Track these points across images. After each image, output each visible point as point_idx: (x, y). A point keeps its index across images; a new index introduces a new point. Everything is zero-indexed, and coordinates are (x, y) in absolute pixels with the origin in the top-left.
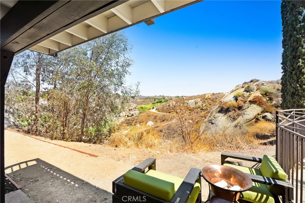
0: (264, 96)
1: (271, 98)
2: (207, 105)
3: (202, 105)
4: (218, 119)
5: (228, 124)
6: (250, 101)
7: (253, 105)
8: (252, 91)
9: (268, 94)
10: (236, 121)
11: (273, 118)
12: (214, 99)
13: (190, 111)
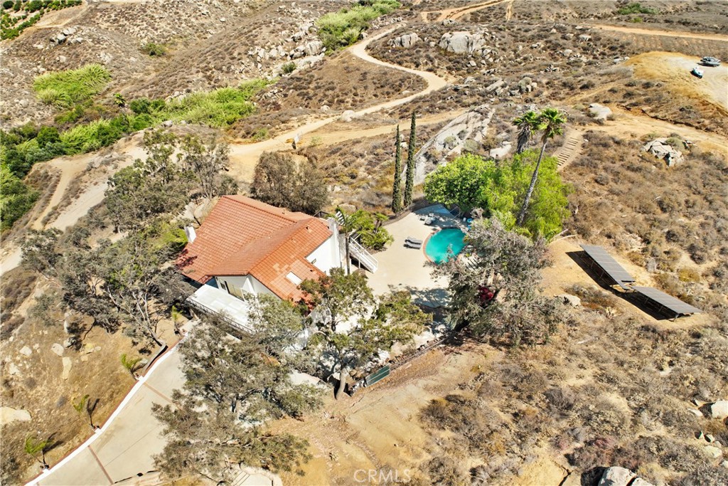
3: (483, 49)
13: (450, 64)
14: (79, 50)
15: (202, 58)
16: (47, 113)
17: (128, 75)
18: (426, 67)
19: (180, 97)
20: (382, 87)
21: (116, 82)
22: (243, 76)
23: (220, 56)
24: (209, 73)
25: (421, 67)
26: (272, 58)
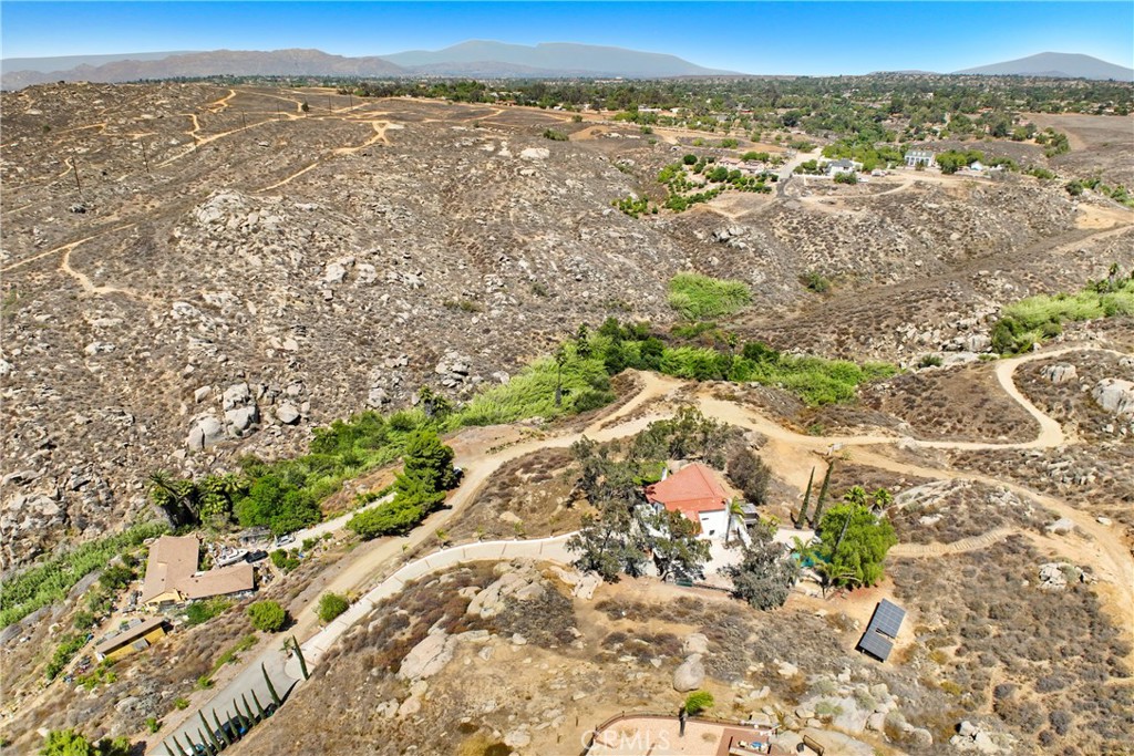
14: (737, 257)
15: (847, 318)
16: (669, 318)
17: (770, 305)
18: (1057, 416)
19: (798, 354)
20: (992, 422)
21: (754, 308)
22: (876, 354)
23: (867, 322)
24: (844, 338)
25: (1052, 413)
26: (921, 343)
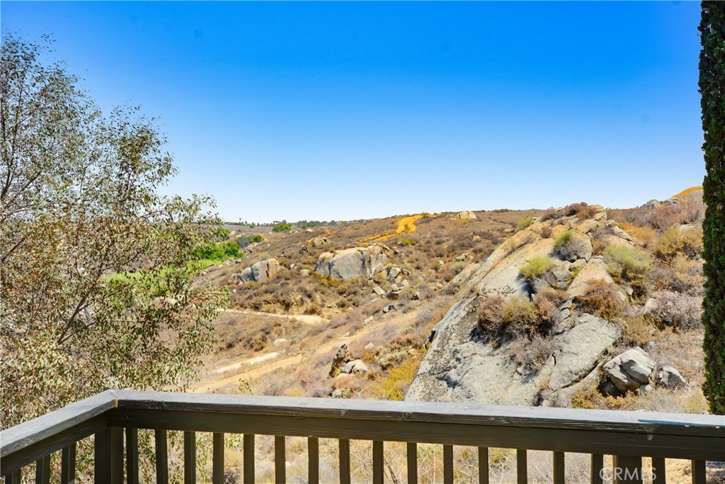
0: (618, 283)
1: (639, 287)
2: (406, 268)
3: (388, 270)
4: (472, 365)
5: (510, 390)
6: (575, 300)
7: (587, 317)
8: (579, 258)
9: (631, 275)
10: (538, 381)
11: (652, 370)
12: (433, 243)
13: (341, 298)
18: (303, 308)
25: (294, 308)
